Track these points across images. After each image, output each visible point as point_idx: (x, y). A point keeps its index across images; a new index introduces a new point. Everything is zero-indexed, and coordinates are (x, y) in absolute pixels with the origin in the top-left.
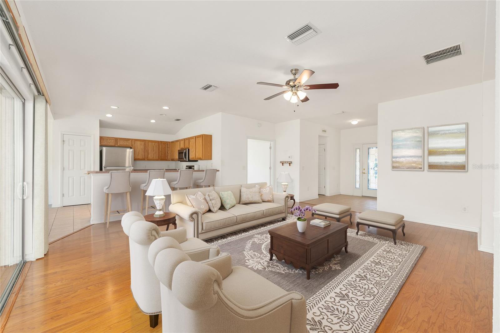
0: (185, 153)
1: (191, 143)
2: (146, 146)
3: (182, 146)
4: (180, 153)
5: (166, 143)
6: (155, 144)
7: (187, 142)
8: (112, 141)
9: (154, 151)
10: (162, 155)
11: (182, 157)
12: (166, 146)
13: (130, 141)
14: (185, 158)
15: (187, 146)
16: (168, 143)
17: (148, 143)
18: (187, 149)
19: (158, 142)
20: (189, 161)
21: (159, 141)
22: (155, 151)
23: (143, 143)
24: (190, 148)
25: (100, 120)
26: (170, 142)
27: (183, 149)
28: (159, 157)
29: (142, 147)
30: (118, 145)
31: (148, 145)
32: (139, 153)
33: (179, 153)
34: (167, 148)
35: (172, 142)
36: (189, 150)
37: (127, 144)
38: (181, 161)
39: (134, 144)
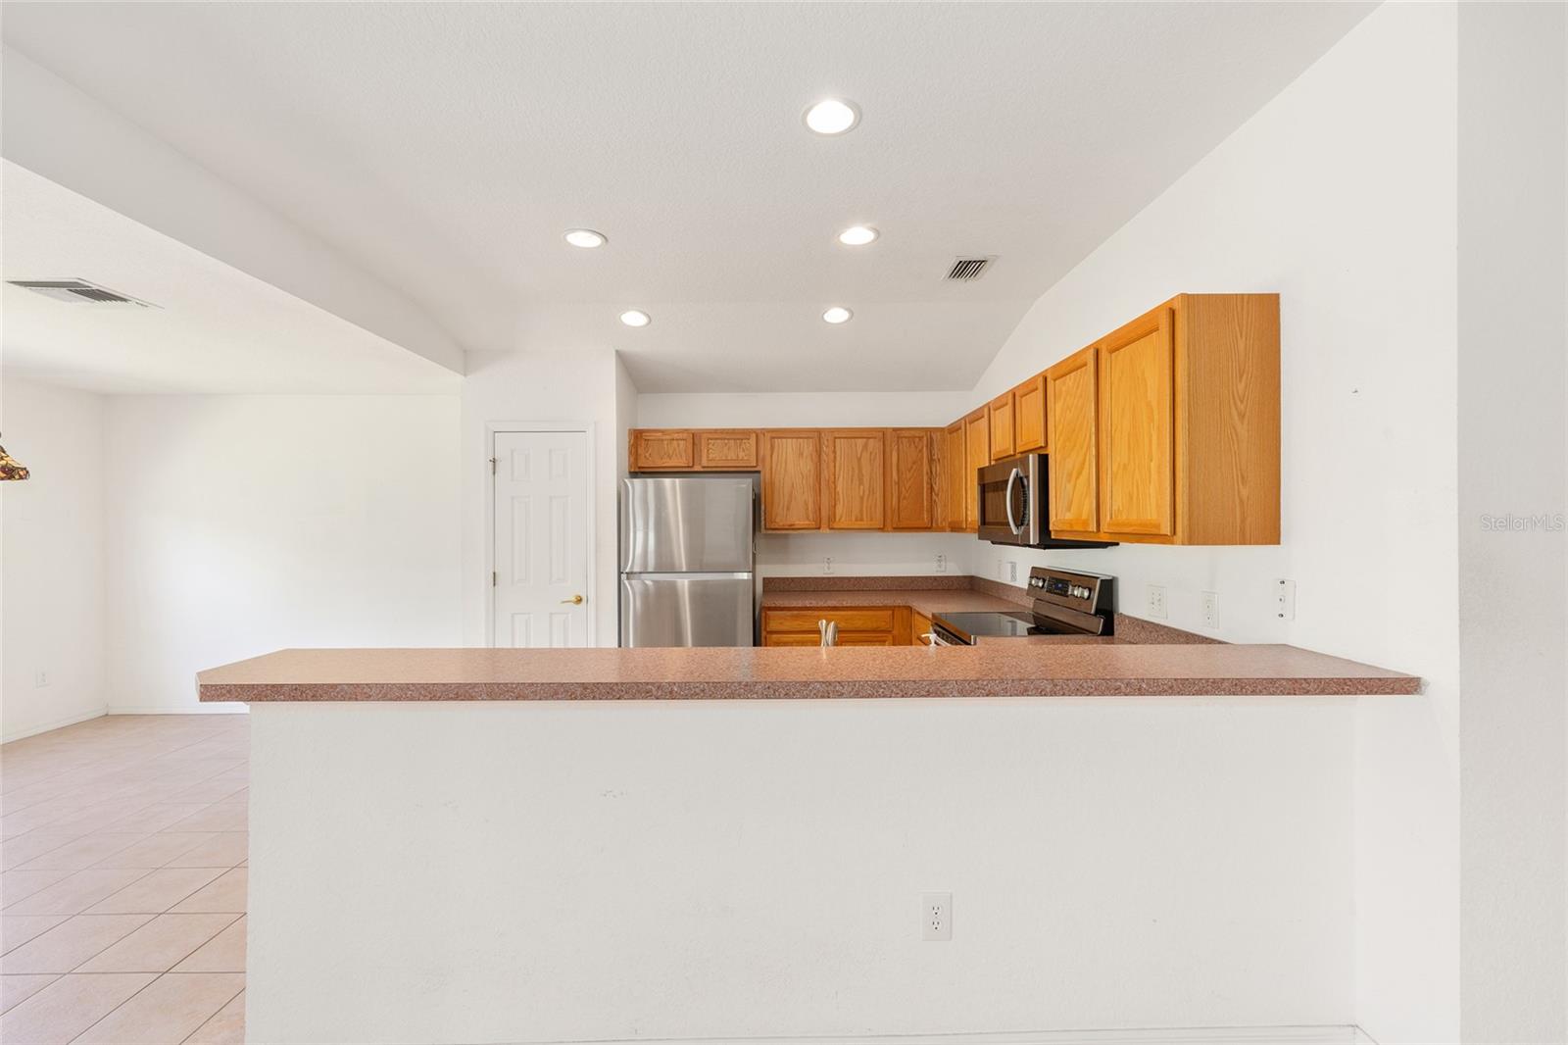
0: (1020, 484)
1: (1059, 406)
2: (824, 457)
3: (1002, 444)
4: (990, 485)
5: (921, 438)
6: (865, 446)
7: (1031, 406)
8: (678, 445)
9: (861, 482)
10: (904, 503)
11: (1001, 520)
12: (921, 451)
13: (753, 437)
14: (1021, 520)
15: (1031, 437)
16: (936, 437)
17: (835, 442)
18: (1032, 460)
19: (882, 435)
20: (1047, 541)
21: (883, 431)
22: (866, 479)
23: (808, 447)
24: (1051, 451)
25: (620, 355)
26: (942, 429)
27: (1004, 462)
28: (889, 512)
29: (807, 466)
30: (705, 462)
31: (832, 456)
32: (791, 496)
33: (984, 489)
34: (931, 461)
35: (954, 429)
36: (1044, 461)
37: (741, 454)
38: (993, 543)
39: (768, 453)
